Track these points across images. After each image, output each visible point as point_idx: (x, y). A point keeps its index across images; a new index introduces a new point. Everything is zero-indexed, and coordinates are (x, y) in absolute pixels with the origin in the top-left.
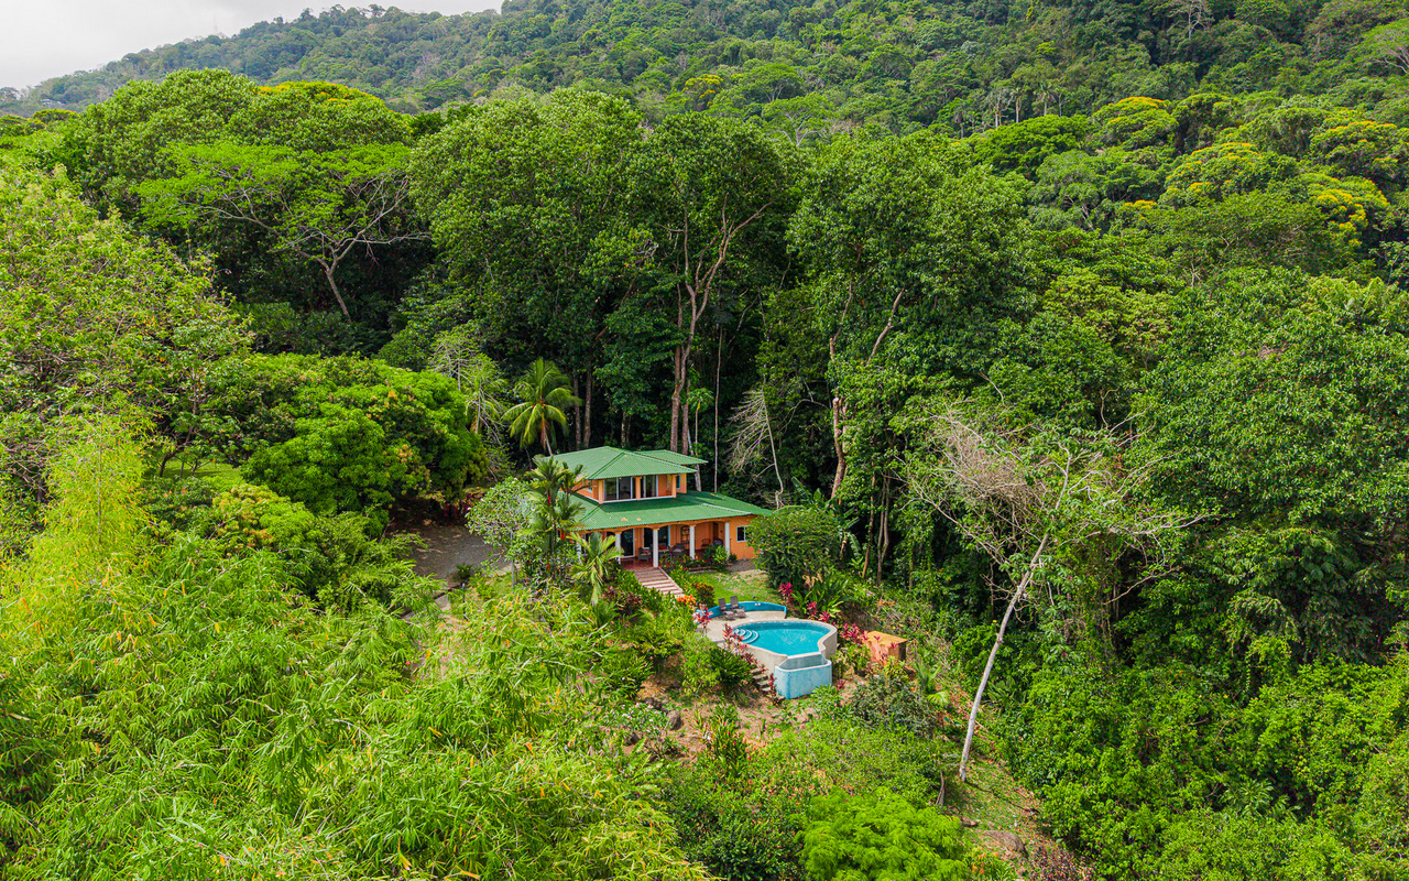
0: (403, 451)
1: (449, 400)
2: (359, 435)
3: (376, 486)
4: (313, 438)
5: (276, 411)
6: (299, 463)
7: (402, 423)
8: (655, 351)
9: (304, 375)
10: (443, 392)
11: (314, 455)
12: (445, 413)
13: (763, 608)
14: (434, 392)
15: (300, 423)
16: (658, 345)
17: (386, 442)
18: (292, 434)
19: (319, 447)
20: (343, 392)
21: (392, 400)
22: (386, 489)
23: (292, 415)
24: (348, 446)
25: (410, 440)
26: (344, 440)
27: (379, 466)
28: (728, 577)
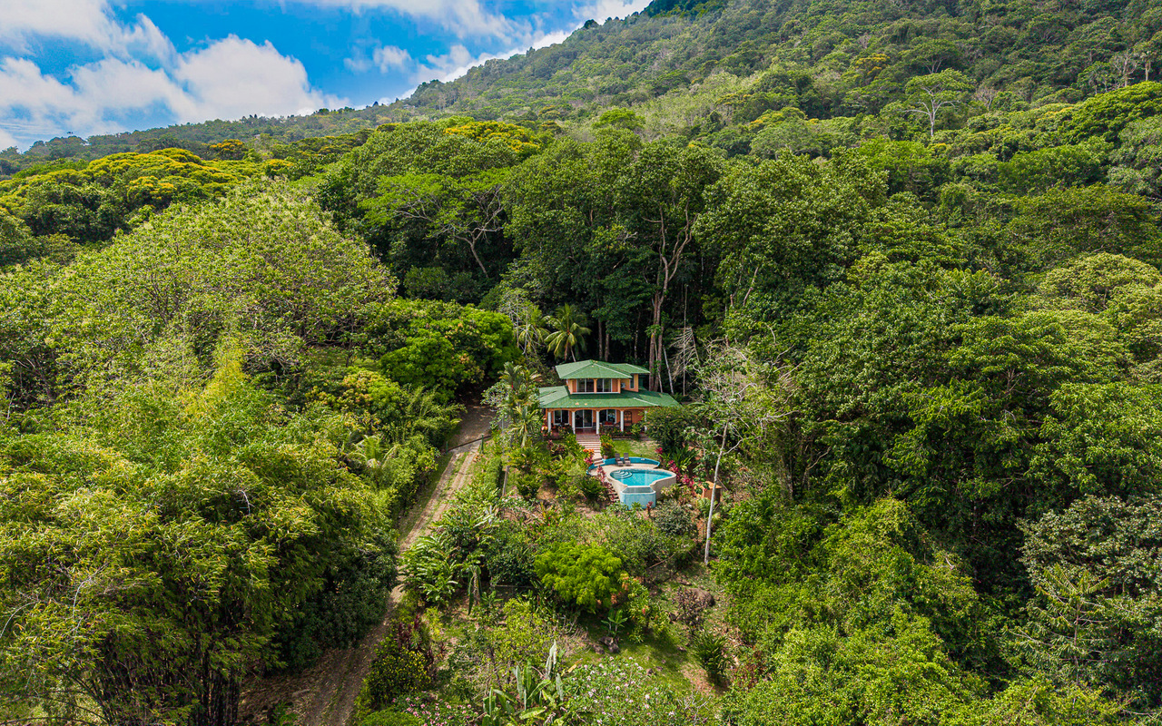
0: (463, 357)
1: (500, 328)
2: (435, 347)
3: (446, 377)
4: (412, 348)
5: (397, 332)
6: (404, 361)
7: (463, 341)
8: (632, 300)
9: (416, 312)
10: (497, 324)
11: (412, 357)
12: (496, 336)
13: (646, 462)
14: (491, 324)
15: (410, 339)
16: (633, 296)
17: (453, 352)
18: (404, 345)
19: (414, 352)
20: (434, 323)
21: (460, 328)
22: (452, 378)
23: (405, 335)
24: (431, 352)
25: (469, 351)
26: (426, 350)
27: (448, 366)
28: (638, 443)
